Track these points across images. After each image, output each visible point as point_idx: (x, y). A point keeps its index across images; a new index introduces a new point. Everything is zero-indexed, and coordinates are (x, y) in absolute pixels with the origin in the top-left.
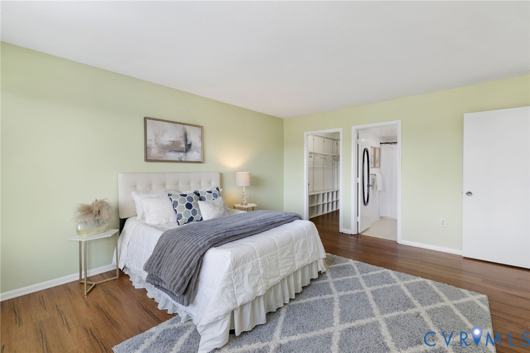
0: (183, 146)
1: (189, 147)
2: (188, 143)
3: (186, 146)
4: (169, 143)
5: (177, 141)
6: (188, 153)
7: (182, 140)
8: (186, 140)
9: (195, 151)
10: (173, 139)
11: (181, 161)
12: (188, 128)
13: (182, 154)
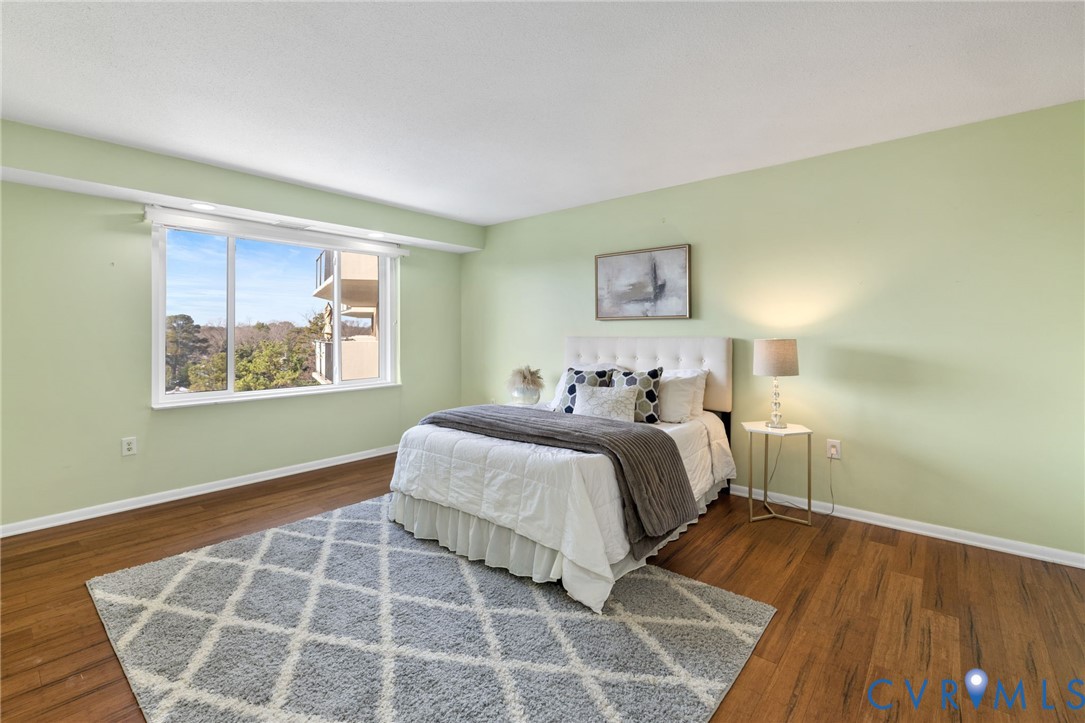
0: (650, 289)
1: (660, 290)
2: (660, 283)
3: (655, 289)
4: (626, 289)
5: (640, 283)
6: (659, 302)
7: (648, 280)
8: (655, 277)
9: (672, 296)
10: (633, 280)
11: (645, 317)
12: (659, 256)
13: (647, 305)
